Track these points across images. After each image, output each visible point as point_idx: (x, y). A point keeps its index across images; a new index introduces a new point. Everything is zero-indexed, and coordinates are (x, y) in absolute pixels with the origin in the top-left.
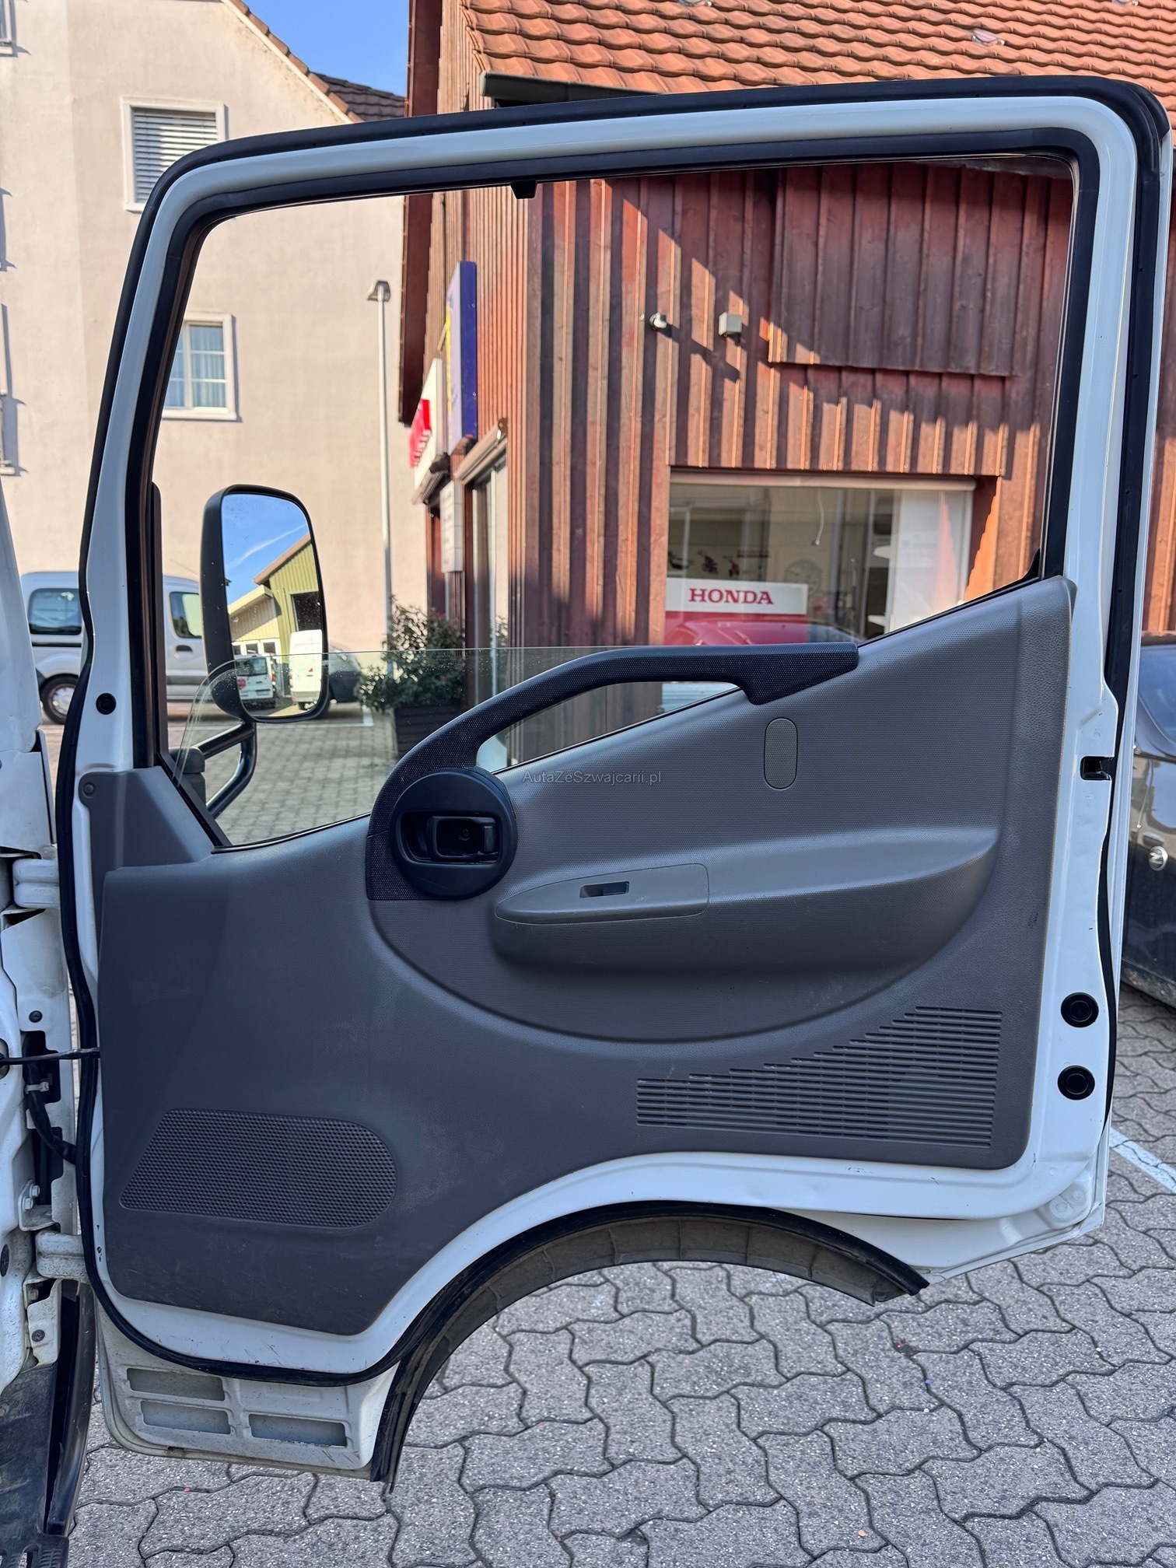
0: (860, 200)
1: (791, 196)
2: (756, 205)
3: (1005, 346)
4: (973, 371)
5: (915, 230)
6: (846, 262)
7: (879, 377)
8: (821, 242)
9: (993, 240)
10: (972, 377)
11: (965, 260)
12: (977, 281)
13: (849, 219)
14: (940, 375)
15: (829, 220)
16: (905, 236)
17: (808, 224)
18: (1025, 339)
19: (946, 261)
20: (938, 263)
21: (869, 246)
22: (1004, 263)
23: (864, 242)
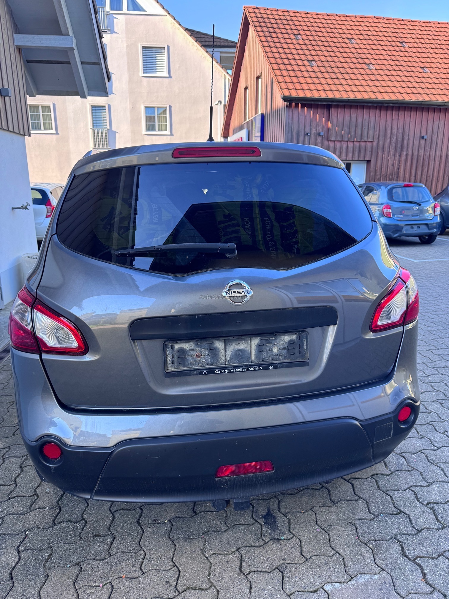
0: (346, 109)
1: (333, 109)
2: (326, 111)
3: (372, 135)
4: (366, 140)
5: (356, 115)
6: (343, 122)
7: (348, 142)
8: (338, 118)
9: (370, 116)
10: (366, 142)
11: (365, 120)
12: (367, 124)
13: (343, 113)
14: (360, 141)
15: (340, 114)
16: (354, 116)
17: (336, 115)
18: (376, 134)
19: (362, 120)
20: (360, 120)
21: (347, 118)
22: (372, 119)
23: (346, 117)
